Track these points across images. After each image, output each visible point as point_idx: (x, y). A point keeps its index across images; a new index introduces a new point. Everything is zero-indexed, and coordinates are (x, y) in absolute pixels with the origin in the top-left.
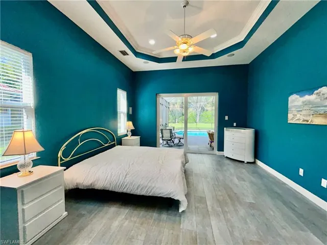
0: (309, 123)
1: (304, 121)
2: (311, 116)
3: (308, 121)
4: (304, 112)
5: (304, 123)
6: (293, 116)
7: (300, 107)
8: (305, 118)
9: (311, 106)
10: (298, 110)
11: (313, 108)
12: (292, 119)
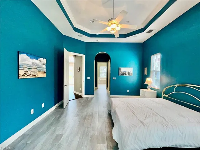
0: (36, 77)
1: (33, 76)
2: (37, 73)
3: (35, 76)
4: (33, 70)
5: (33, 77)
6: (24, 73)
7: (30, 66)
8: (34, 74)
9: (37, 67)
10: (29, 68)
11: (38, 68)
12: (24, 75)
